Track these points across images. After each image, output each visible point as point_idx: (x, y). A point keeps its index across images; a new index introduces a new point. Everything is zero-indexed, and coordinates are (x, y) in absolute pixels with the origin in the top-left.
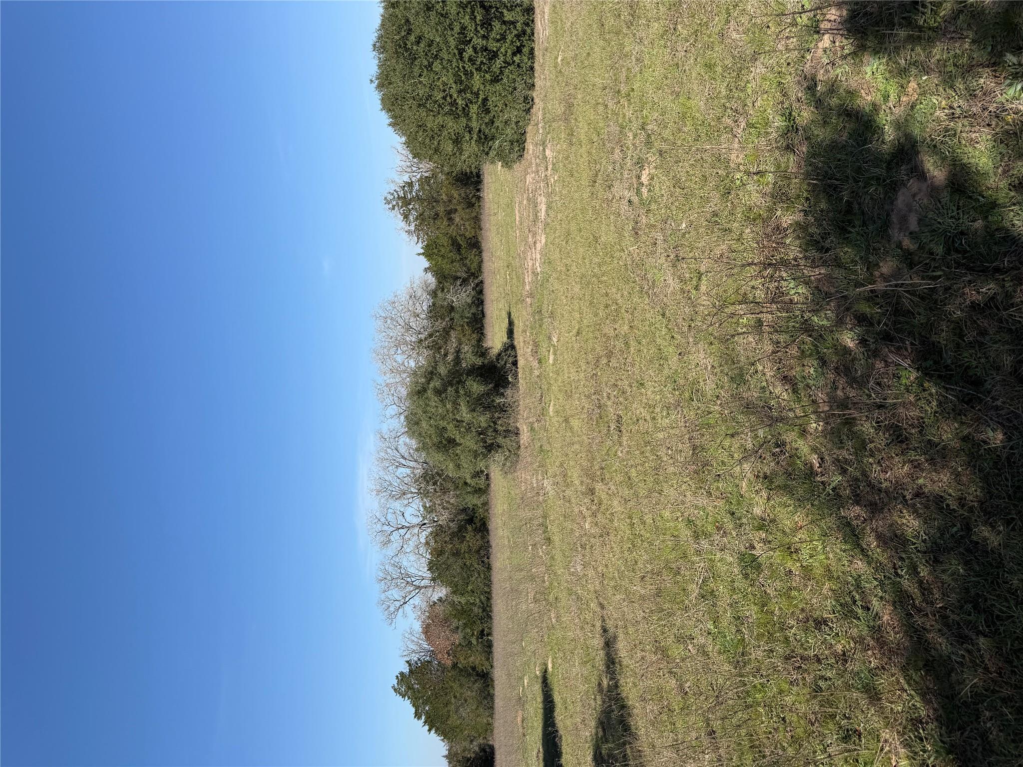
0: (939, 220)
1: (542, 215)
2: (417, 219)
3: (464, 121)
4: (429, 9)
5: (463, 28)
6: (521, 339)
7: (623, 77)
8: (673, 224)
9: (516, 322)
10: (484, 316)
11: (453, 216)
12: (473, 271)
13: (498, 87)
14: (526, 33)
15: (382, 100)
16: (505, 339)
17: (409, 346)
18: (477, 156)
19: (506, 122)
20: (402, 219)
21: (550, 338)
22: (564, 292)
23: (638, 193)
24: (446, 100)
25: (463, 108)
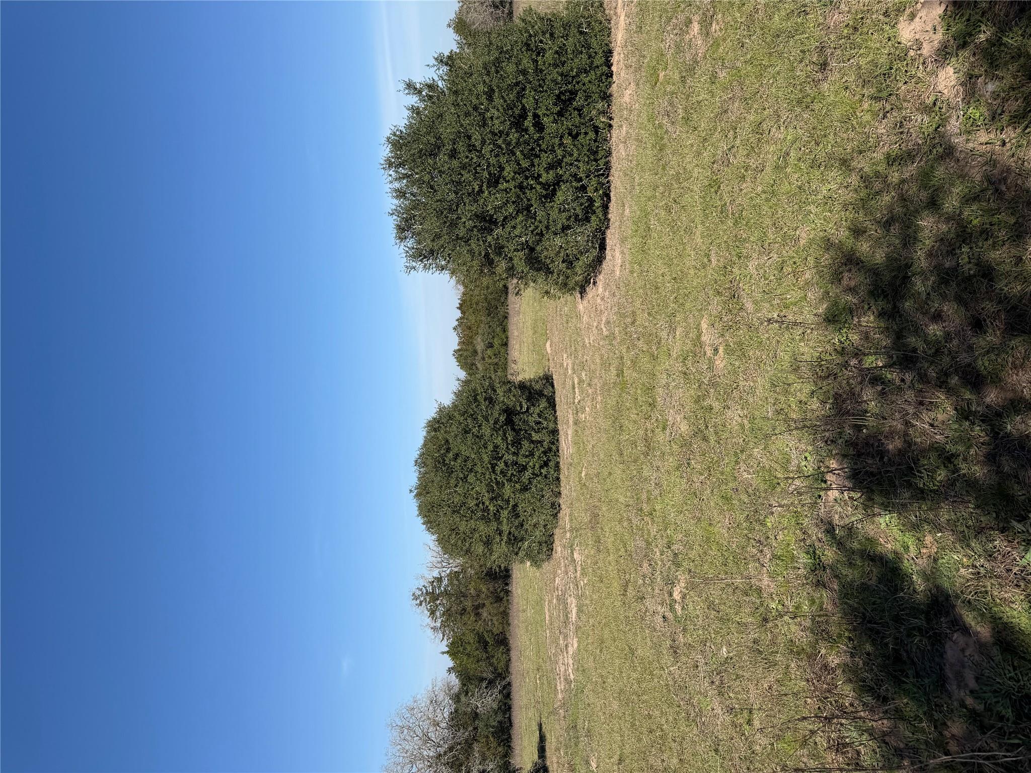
0: (998, 680)
1: (573, 616)
2: (444, 614)
3: (494, 525)
4: (466, 432)
5: (496, 447)
6: (555, 759)
7: (644, 496)
8: (713, 647)
9: (548, 736)
10: (511, 725)
11: (480, 610)
12: (500, 671)
13: (527, 495)
14: (551, 451)
15: (420, 506)
16: (536, 757)
17: (426, 763)
18: (507, 556)
19: (535, 526)
20: (429, 614)
21: (588, 763)
22: (601, 707)
23: (672, 609)
24: (478, 507)
25: (495, 513)
